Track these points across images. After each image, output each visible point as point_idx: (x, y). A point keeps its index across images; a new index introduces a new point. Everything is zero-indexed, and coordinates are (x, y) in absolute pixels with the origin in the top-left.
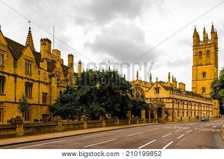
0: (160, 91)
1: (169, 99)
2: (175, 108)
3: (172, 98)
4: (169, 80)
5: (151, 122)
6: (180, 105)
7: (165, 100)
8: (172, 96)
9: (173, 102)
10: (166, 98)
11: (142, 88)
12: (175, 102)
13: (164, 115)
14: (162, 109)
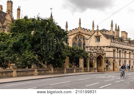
0: (101, 39)
1: (109, 47)
2: (116, 57)
3: (112, 47)
4: (112, 28)
5: (90, 71)
6: (122, 54)
7: (105, 49)
8: (113, 44)
9: (114, 51)
10: (107, 47)
11: (84, 35)
12: (116, 51)
13: (104, 64)
14: (102, 58)
